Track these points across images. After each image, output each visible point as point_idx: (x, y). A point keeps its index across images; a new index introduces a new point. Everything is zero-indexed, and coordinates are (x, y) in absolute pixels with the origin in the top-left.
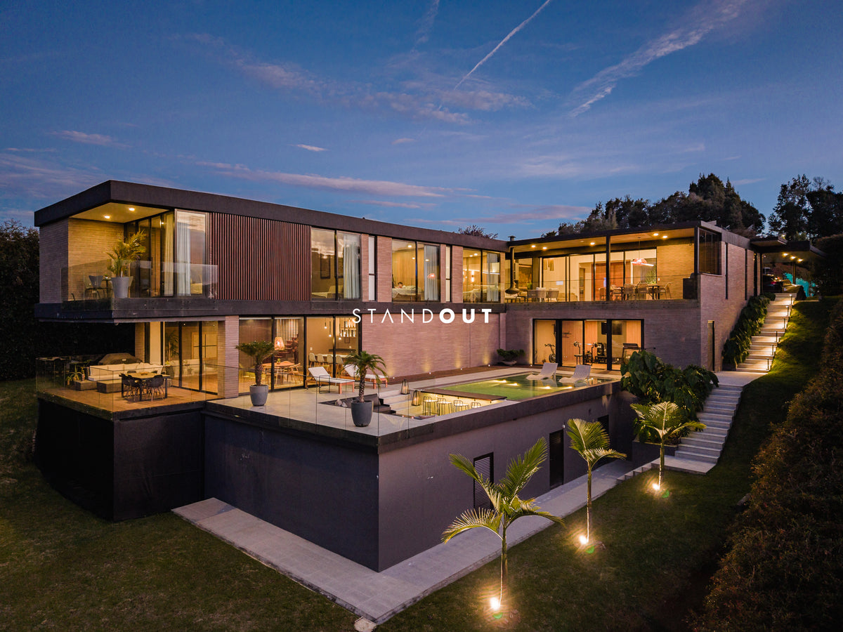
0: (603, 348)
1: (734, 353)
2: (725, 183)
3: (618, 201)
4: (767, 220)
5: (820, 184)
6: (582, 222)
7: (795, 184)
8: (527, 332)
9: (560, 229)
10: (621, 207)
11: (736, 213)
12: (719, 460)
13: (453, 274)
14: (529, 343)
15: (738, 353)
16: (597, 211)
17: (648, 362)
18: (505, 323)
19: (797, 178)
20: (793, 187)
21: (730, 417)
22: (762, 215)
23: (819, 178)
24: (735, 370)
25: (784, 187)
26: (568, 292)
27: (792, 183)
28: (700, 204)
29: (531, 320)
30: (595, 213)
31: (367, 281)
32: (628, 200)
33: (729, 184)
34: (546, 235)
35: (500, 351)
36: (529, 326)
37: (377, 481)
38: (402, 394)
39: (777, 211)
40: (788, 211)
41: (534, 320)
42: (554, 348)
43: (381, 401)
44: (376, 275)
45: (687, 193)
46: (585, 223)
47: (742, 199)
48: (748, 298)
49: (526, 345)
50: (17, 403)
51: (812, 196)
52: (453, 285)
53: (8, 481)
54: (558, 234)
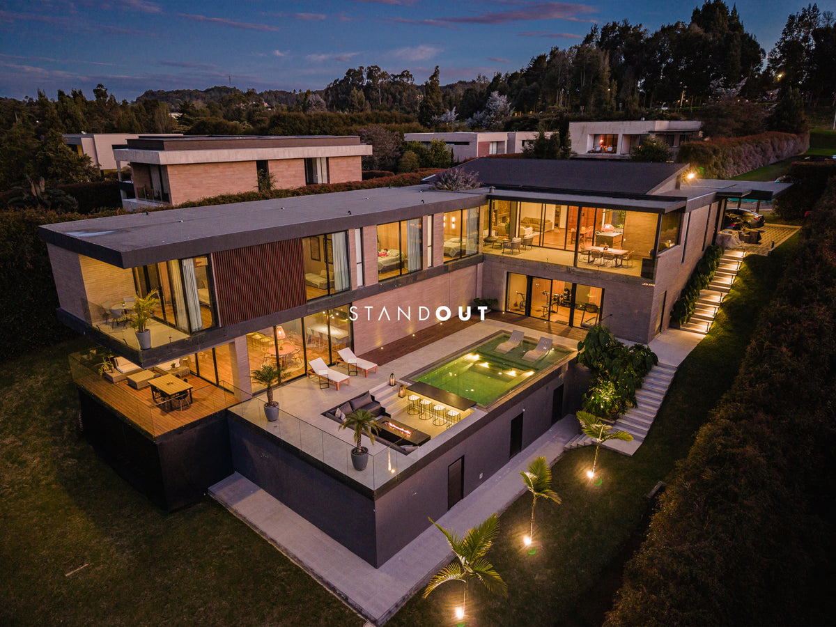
0: (569, 293)
1: (680, 314)
2: (730, 10)
3: (615, 25)
4: (767, 57)
5: (829, 20)
6: (575, 47)
7: (804, 16)
8: (501, 283)
9: (552, 53)
10: (618, 33)
11: (736, 51)
13: (434, 240)
14: (502, 292)
15: (684, 314)
16: (592, 35)
17: (602, 338)
18: (481, 274)
19: (807, 8)
20: (801, 18)
22: (763, 51)
23: (829, 13)
24: (679, 329)
25: (792, 18)
26: (543, 219)
27: (801, 14)
28: (699, 37)
29: (505, 272)
30: (588, 39)
31: (356, 271)
32: (626, 25)
33: (735, 11)
34: (536, 58)
35: (476, 300)
36: (503, 277)
38: (390, 385)
39: (779, 47)
40: (790, 49)
41: (508, 273)
42: (525, 296)
43: (373, 398)
44: (363, 262)
45: (688, 22)
46: (579, 49)
47: (746, 30)
48: (705, 248)
49: (499, 294)
50: (56, 382)
51: (818, 34)
52: (434, 251)
53: (70, 462)
54: (548, 58)
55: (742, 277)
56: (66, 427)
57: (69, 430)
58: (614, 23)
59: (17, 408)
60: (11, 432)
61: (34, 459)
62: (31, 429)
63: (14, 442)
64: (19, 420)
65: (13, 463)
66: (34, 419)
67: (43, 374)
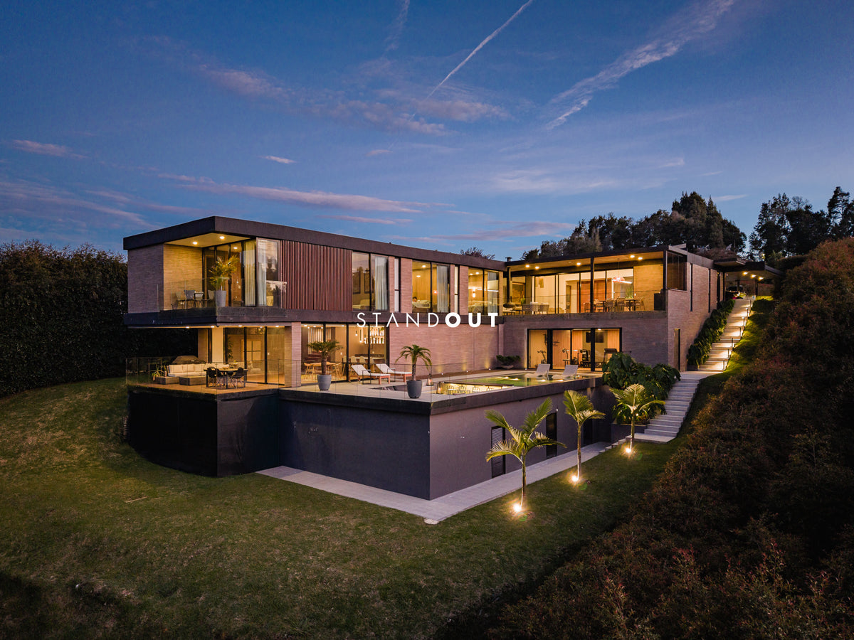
0: (587, 355)
1: (696, 356)
2: (707, 201)
3: (601, 219)
4: (748, 239)
5: (799, 203)
6: (565, 240)
7: (775, 203)
8: (522, 341)
9: (543, 247)
10: (604, 225)
11: (718, 232)
12: (678, 434)
13: (460, 290)
14: (523, 349)
15: (700, 356)
16: (580, 228)
17: (624, 361)
18: (503, 333)
19: (777, 197)
20: (774, 206)
21: (688, 403)
22: (743, 234)
23: (798, 198)
24: (697, 371)
25: (765, 206)
26: (557, 307)
27: (772, 202)
28: (682, 222)
29: (526, 330)
30: (578, 231)
31: (393, 295)
32: (612, 218)
33: (711, 202)
35: (499, 357)
36: (524, 335)
37: (428, 436)
38: (427, 385)
39: (757, 230)
40: (768, 230)
41: (528, 330)
42: (546, 354)
44: (400, 290)
45: (670, 212)
46: (568, 241)
47: (723, 218)
48: (711, 311)
49: (522, 351)
50: (103, 398)
51: (792, 216)
52: (460, 300)
53: (115, 455)
54: (540, 252)
55: (749, 330)
56: (112, 430)
57: (114, 432)
58: (600, 217)
59: (66, 413)
60: (60, 429)
61: (81, 449)
62: (79, 428)
63: (63, 436)
64: (68, 421)
65: (61, 450)
66: (82, 421)
67: (91, 392)
